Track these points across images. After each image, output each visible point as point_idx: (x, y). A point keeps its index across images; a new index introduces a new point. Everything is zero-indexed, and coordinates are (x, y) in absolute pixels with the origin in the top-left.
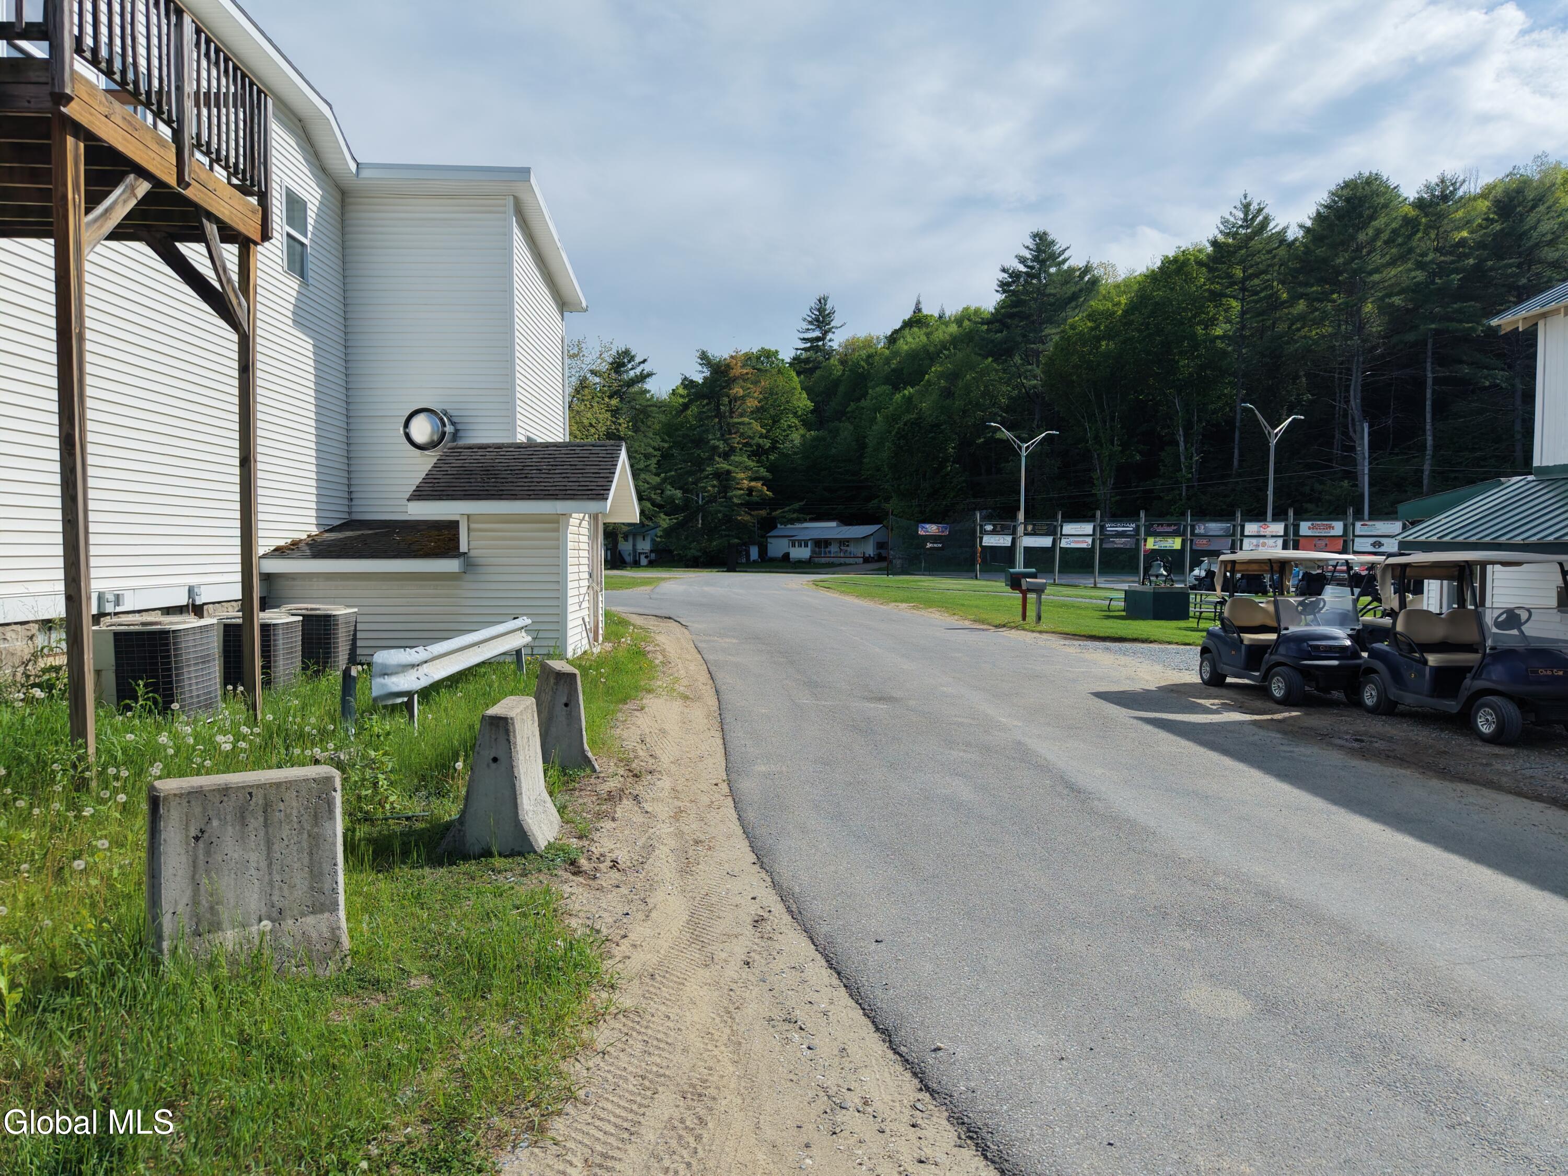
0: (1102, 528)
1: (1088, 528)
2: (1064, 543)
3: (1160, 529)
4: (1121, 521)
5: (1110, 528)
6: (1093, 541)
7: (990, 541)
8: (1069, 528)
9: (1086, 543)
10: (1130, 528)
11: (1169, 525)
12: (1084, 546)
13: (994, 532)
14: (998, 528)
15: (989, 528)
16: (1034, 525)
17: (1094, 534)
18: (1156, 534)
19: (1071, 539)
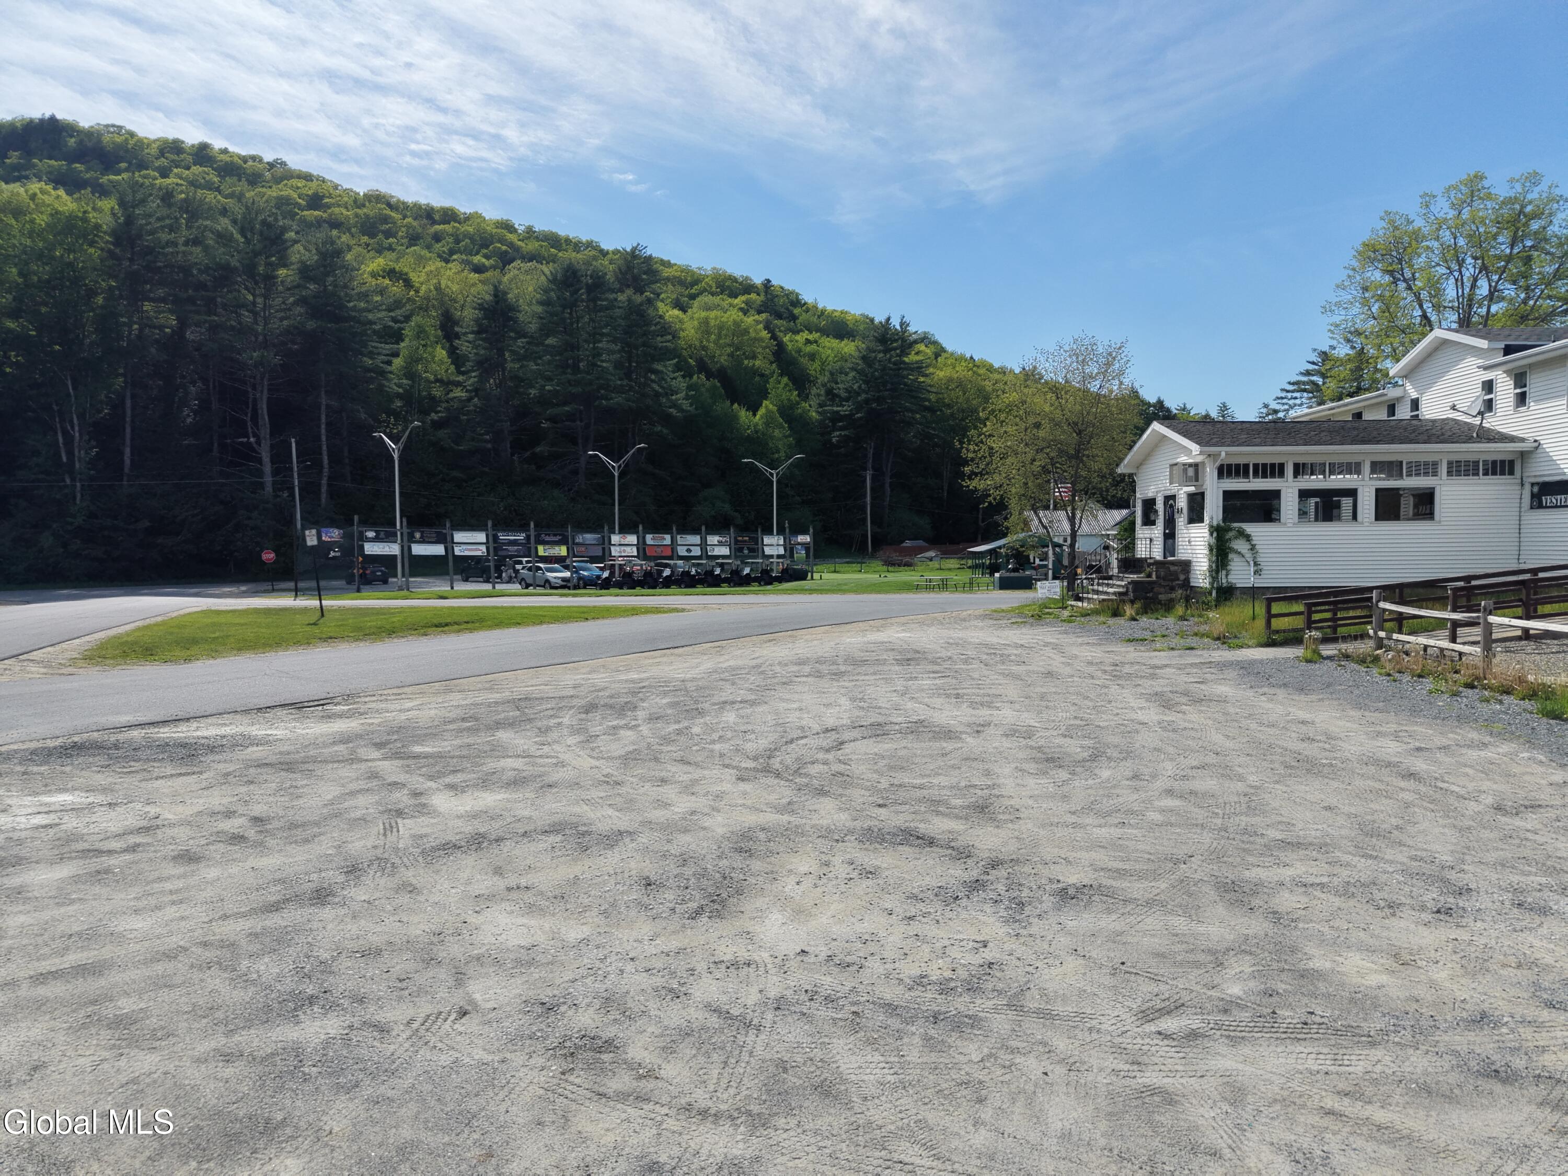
0: (496, 538)
1: (481, 537)
2: (458, 551)
3: (547, 539)
4: (513, 531)
5: (502, 537)
6: (488, 549)
7: (371, 549)
8: (459, 537)
9: (481, 551)
10: (521, 537)
11: (555, 535)
12: (479, 553)
13: (376, 539)
14: (382, 535)
15: (371, 534)
16: (422, 533)
17: (487, 543)
18: (544, 543)
19: (464, 547)
